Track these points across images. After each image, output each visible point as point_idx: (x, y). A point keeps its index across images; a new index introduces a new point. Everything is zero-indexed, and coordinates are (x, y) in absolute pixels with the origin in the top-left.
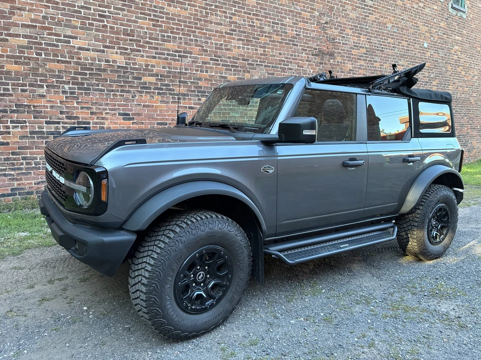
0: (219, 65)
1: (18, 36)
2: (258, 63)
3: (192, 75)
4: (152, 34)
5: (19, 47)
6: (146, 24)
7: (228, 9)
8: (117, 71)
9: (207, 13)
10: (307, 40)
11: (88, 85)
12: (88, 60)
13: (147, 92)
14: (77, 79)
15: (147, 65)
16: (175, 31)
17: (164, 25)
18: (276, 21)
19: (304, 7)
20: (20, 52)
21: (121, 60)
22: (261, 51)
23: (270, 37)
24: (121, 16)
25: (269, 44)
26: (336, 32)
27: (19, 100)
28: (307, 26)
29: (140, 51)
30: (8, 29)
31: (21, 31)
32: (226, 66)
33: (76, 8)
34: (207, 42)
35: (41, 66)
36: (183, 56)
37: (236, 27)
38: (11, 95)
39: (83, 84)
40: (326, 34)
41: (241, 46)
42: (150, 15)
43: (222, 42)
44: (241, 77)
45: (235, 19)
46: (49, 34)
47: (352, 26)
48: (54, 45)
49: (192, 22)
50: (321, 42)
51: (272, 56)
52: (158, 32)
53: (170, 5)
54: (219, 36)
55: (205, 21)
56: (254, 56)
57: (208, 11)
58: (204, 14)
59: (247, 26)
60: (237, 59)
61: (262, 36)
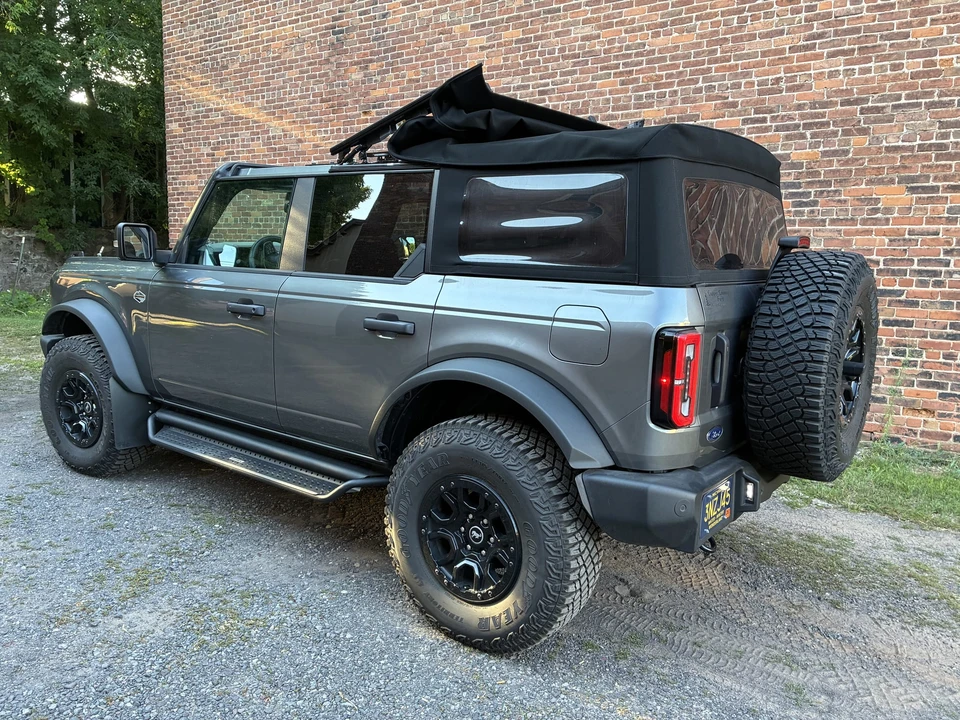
0: (767, 129)
2: (903, 101)
4: (619, 99)
6: (609, 84)
9: (742, 20)
16: (664, 81)
17: (641, 76)
24: (570, 84)
32: (787, 128)
37: (828, 25)
41: (841, 68)
42: (617, 66)
43: (782, 75)
44: (837, 147)
49: (703, 52)
52: (630, 94)
53: (656, 35)
54: (772, 63)
55: (735, 40)
56: (888, 85)
57: (746, 14)
58: (735, 24)
59: (865, 13)
60: (824, 105)
61: (922, 23)
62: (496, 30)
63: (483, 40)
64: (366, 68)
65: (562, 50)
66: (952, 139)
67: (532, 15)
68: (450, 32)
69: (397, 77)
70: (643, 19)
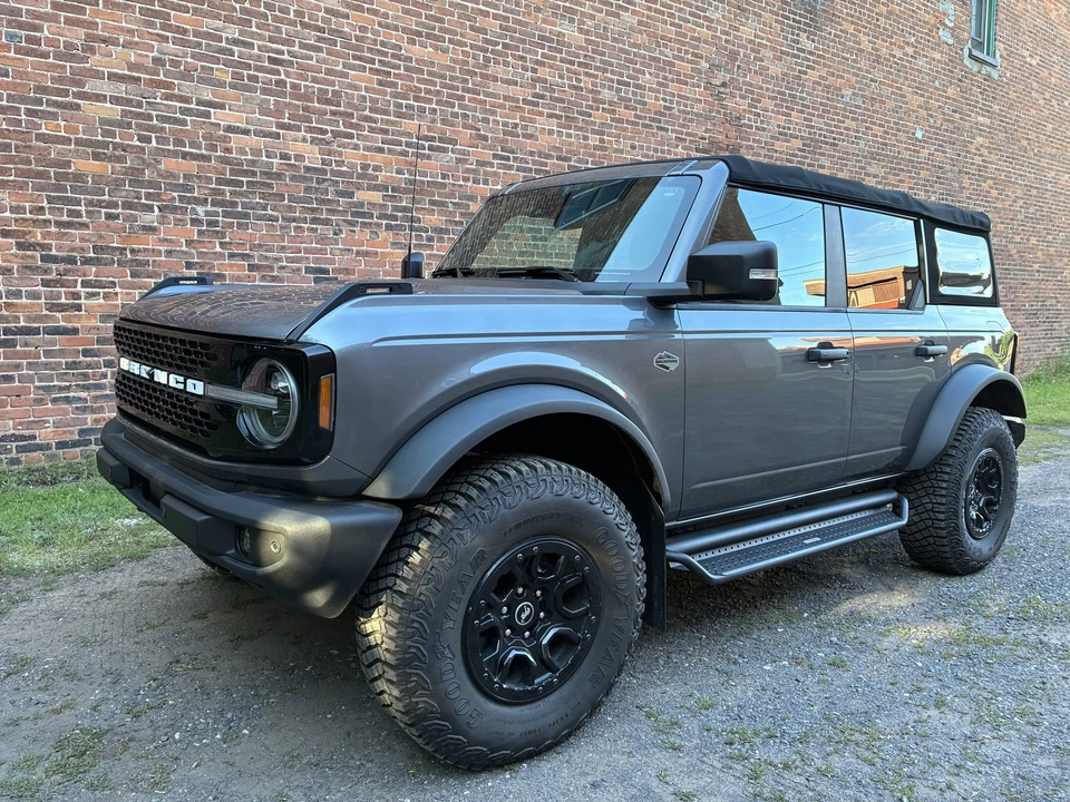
0: (511, 168)
1: (100, 98)
3: (456, 188)
4: (377, 101)
5: (104, 121)
6: (363, 79)
7: (529, 52)
8: (305, 179)
9: (487, 60)
10: (685, 118)
11: (245, 206)
12: (245, 153)
13: (364, 224)
14: (223, 193)
15: (365, 167)
16: (423, 94)
17: (400, 82)
18: (625, 79)
19: (680, 50)
20: (106, 133)
21: (312, 156)
22: (594, 140)
23: (614, 112)
24: (313, 62)
25: (610, 127)
26: (744, 104)
27: (101, 237)
28: (687, 91)
29: (350, 136)
30: (81, 84)
31: (106, 88)
32: (525, 170)
33: (223, 44)
34: (486, 121)
35: (150, 164)
36: (438, 149)
37: (545, 89)
38: (85, 226)
39: (234, 204)
40: (724, 107)
41: (555, 128)
42: (373, 61)
43: (518, 121)
45: (543, 72)
46: (167, 97)
47: (773, 91)
48: (176, 121)
49: (457, 78)
50: (714, 125)
51: (616, 151)
52: (388, 98)
53: (412, 42)
54: (511, 109)
55: (482, 76)
56: (582, 150)
57: (489, 54)
58: (482, 61)
59: (567, 88)
61: (598, 109)
70: (397, 18)
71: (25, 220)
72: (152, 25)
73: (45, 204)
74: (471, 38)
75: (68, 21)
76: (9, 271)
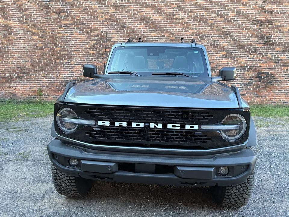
1: (93, 40)
2: (207, 36)
4: (145, 30)
5: (94, 44)
6: (142, 26)
7: (186, 10)
9: (174, 15)
10: (246, 16)
16: (156, 27)
17: (150, 25)
18: (220, 9)
20: (94, 46)
22: (208, 28)
23: (216, 19)
24: (131, 25)
25: (214, 24)
26: (274, 7)
28: (245, 7)
30: (90, 38)
31: (94, 38)
32: (185, 40)
33: (113, 26)
34: (173, 30)
35: (101, 51)
36: (160, 38)
37: (192, 18)
38: (91, 62)
40: (264, 9)
41: (195, 28)
42: (144, 22)
43: (183, 28)
45: (191, 14)
46: (103, 38)
48: (105, 42)
49: (165, 21)
50: (260, 15)
51: (217, 30)
52: (147, 29)
53: (153, 16)
54: (180, 25)
55: (172, 19)
56: (204, 32)
57: (174, 14)
58: (172, 16)
59: (199, 17)
60: (192, 35)
61: (210, 20)
62: (107, 8)
63: (103, 11)
64: (59, 14)
65: (128, 16)
66: (216, 44)
67: (118, 6)
68: (91, 7)
69: (72, 18)
70: (149, 11)
71: (82, 62)
72: (101, 25)
73: (85, 59)
74: (169, 11)
75: (88, 28)
76: (81, 70)
